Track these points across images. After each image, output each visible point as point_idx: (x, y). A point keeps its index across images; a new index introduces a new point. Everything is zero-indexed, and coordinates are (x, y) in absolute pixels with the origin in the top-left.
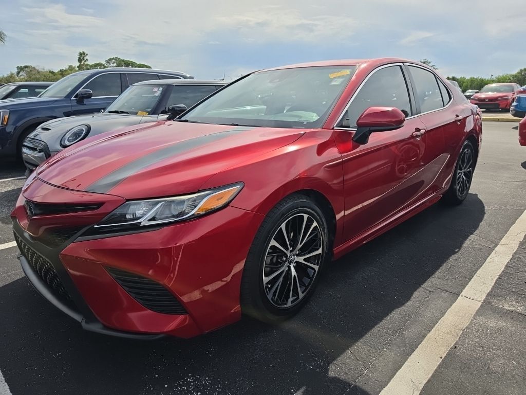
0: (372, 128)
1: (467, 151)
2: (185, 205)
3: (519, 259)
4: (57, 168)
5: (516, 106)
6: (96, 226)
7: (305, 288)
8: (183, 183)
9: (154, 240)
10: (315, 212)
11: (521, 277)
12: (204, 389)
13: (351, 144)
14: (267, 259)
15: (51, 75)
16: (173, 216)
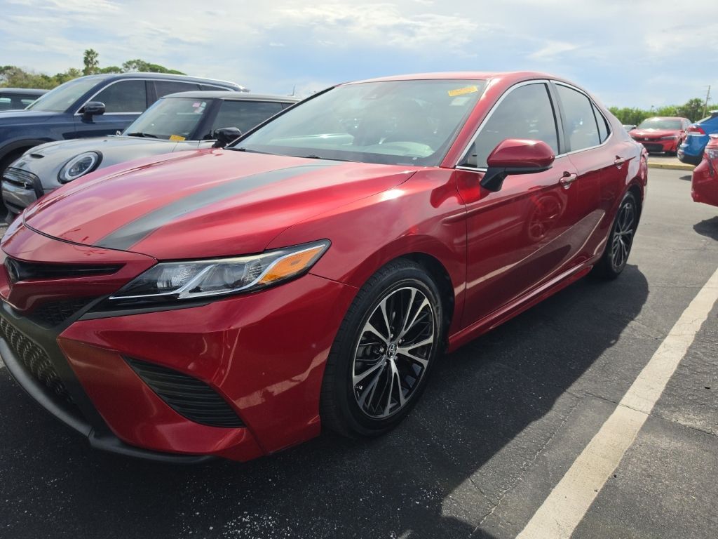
0: (508, 169)
1: (628, 206)
2: (245, 271)
3: (695, 356)
4: (51, 213)
5: (686, 149)
6: (111, 298)
7: (408, 391)
8: (238, 240)
9: (197, 320)
10: (427, 284)
11: (699, 380)
12: (266, 533)
13: (478, 191)
14: (358, 350)
15: (44, 81)
16: (227, 286)
